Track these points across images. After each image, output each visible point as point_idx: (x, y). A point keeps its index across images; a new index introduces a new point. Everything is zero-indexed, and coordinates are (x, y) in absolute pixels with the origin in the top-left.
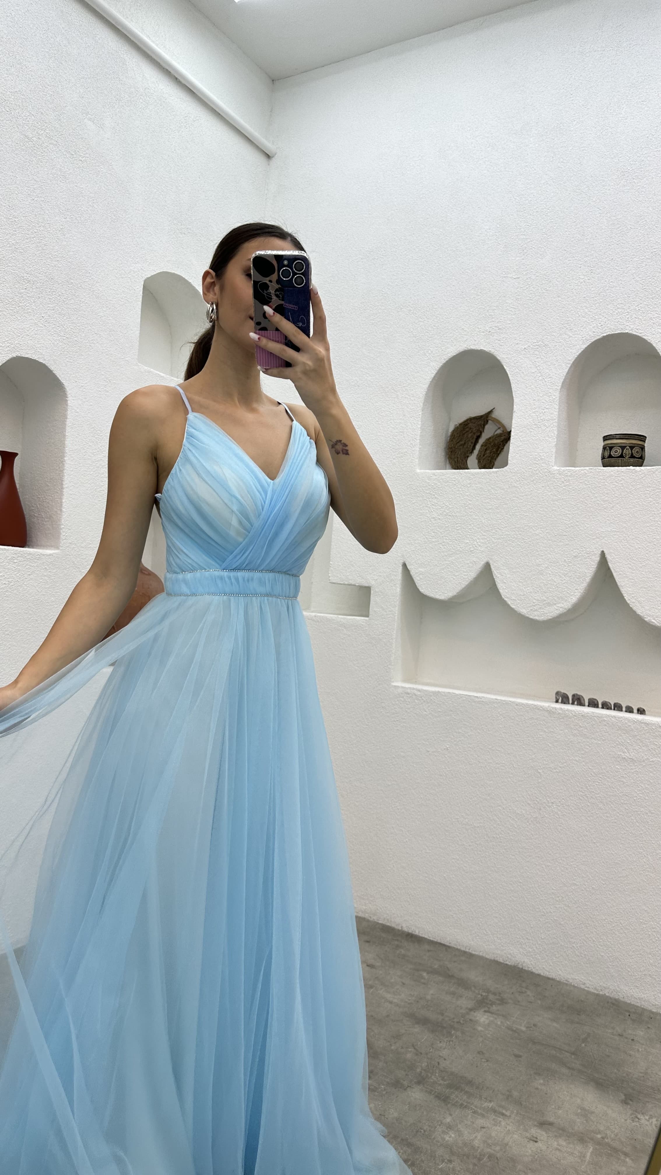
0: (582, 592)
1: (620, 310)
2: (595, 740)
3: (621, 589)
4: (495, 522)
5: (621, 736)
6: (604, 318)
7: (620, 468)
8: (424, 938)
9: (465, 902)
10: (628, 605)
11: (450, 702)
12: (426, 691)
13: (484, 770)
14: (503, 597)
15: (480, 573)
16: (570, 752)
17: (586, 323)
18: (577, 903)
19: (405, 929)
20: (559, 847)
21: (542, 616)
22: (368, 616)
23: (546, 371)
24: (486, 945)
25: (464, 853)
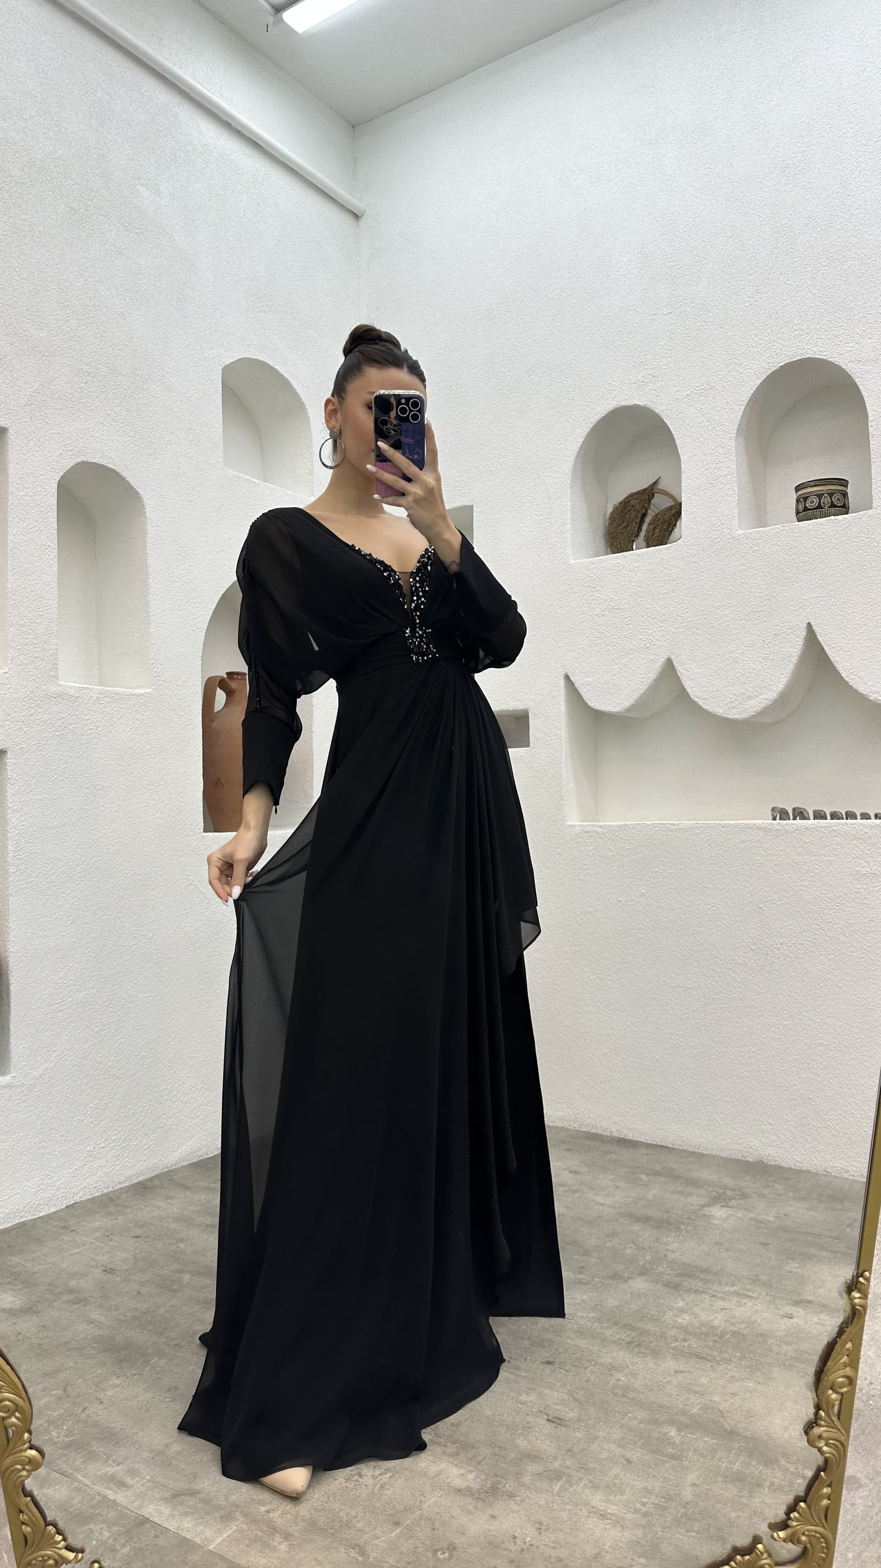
0: (788, 676)
2: (826, 857)
3: (837, 666)
5: (858, 847)
7: (820, 520)
8: (640, 1142)
9: (687, 1088)
10: (848, 683)
11: (641, 835)
12: (610, 826)
13: (691, 914)
14: (692, 697)
15: (660, 673)
16: (796, 876)
18: (827, 1068)
19: (616, 1134)
20: (796, 999)
21: (742, 714)
22: (528, 746)
24: (719, 1141)
25: (678, 1025)
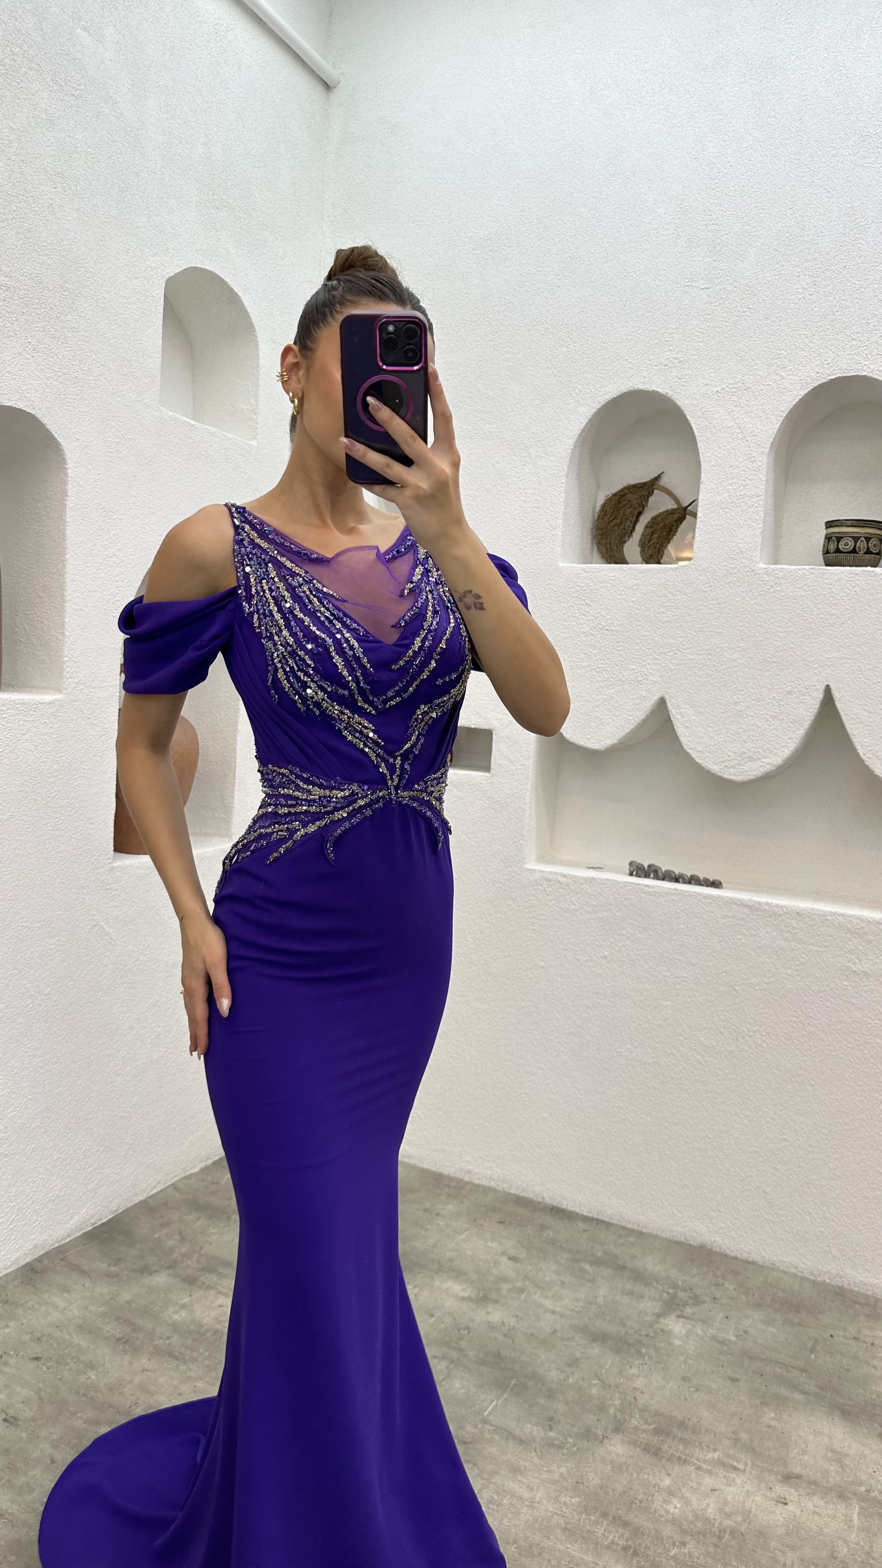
0: (797, 742)
1: (854, 343)
2: (815, 946)
3: (853, 739)
4: (674, 641)
6: (831, 353)
7: (853, 568)
10: (862, 761)
12: (572, 876)
14: (685, 747)
15: (651, 712)
16: (779, 962)
17: (806, 359)
21: (740, 776)
22: (489, 772)
23: (749, 426)
